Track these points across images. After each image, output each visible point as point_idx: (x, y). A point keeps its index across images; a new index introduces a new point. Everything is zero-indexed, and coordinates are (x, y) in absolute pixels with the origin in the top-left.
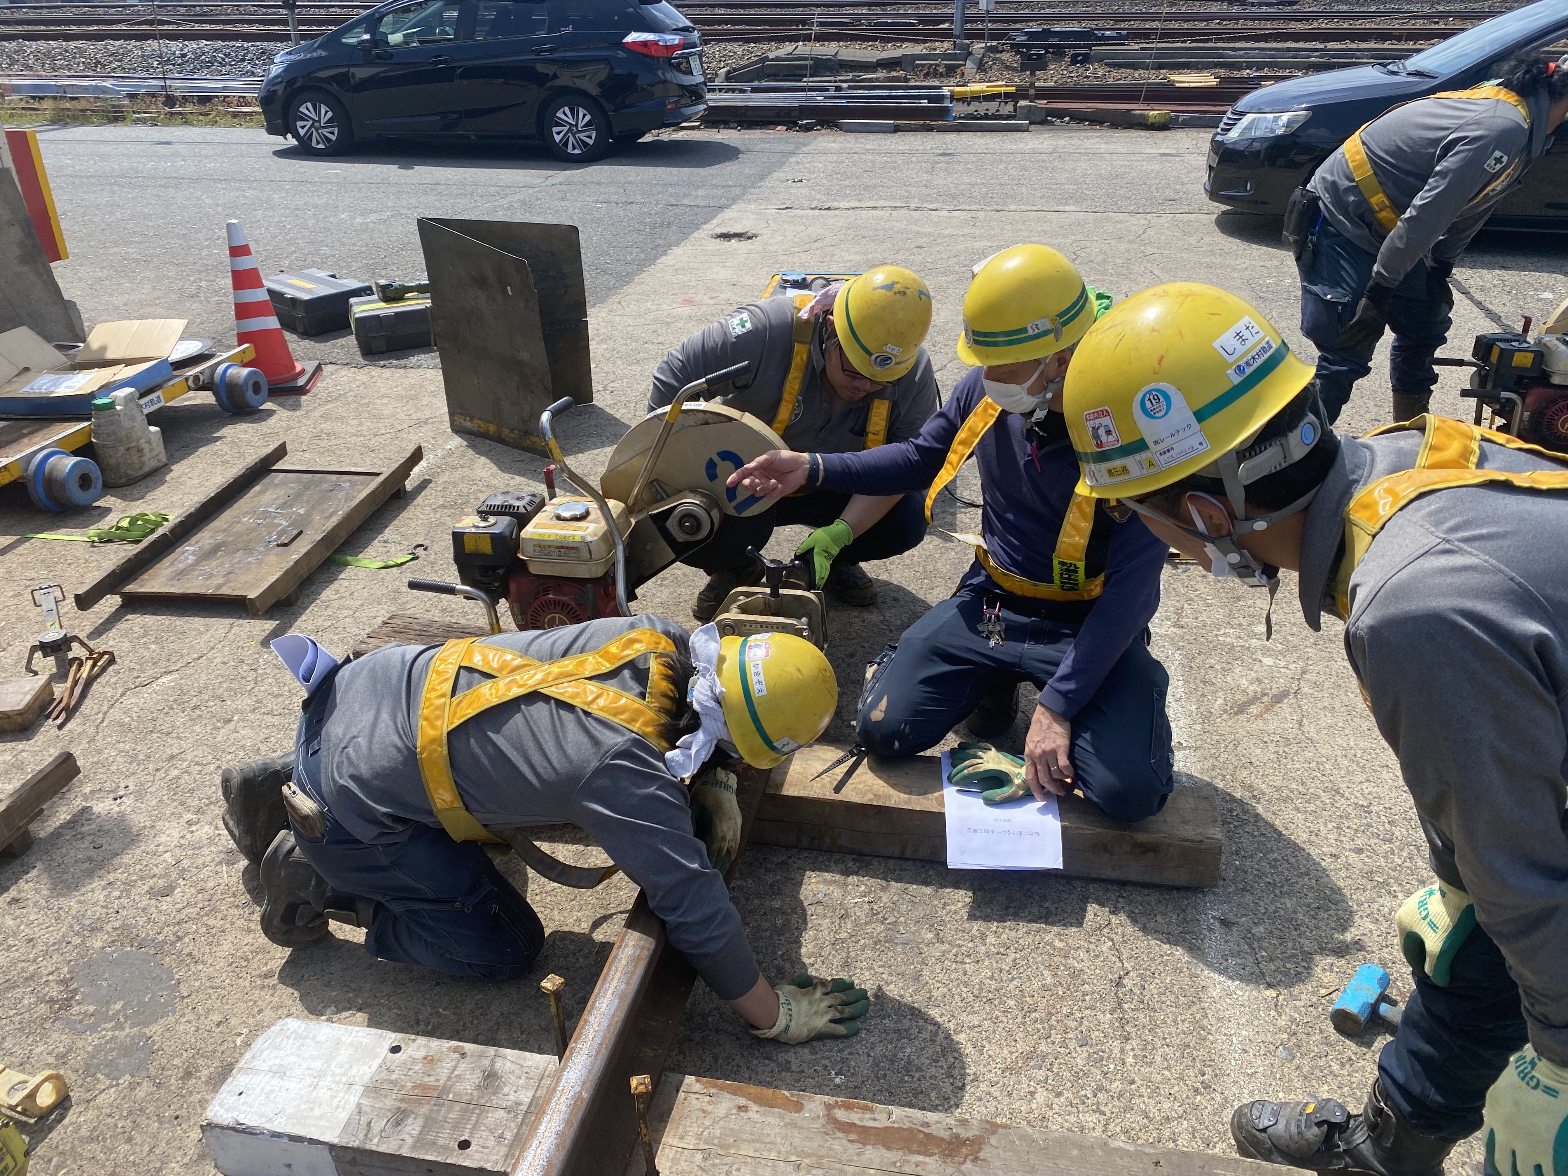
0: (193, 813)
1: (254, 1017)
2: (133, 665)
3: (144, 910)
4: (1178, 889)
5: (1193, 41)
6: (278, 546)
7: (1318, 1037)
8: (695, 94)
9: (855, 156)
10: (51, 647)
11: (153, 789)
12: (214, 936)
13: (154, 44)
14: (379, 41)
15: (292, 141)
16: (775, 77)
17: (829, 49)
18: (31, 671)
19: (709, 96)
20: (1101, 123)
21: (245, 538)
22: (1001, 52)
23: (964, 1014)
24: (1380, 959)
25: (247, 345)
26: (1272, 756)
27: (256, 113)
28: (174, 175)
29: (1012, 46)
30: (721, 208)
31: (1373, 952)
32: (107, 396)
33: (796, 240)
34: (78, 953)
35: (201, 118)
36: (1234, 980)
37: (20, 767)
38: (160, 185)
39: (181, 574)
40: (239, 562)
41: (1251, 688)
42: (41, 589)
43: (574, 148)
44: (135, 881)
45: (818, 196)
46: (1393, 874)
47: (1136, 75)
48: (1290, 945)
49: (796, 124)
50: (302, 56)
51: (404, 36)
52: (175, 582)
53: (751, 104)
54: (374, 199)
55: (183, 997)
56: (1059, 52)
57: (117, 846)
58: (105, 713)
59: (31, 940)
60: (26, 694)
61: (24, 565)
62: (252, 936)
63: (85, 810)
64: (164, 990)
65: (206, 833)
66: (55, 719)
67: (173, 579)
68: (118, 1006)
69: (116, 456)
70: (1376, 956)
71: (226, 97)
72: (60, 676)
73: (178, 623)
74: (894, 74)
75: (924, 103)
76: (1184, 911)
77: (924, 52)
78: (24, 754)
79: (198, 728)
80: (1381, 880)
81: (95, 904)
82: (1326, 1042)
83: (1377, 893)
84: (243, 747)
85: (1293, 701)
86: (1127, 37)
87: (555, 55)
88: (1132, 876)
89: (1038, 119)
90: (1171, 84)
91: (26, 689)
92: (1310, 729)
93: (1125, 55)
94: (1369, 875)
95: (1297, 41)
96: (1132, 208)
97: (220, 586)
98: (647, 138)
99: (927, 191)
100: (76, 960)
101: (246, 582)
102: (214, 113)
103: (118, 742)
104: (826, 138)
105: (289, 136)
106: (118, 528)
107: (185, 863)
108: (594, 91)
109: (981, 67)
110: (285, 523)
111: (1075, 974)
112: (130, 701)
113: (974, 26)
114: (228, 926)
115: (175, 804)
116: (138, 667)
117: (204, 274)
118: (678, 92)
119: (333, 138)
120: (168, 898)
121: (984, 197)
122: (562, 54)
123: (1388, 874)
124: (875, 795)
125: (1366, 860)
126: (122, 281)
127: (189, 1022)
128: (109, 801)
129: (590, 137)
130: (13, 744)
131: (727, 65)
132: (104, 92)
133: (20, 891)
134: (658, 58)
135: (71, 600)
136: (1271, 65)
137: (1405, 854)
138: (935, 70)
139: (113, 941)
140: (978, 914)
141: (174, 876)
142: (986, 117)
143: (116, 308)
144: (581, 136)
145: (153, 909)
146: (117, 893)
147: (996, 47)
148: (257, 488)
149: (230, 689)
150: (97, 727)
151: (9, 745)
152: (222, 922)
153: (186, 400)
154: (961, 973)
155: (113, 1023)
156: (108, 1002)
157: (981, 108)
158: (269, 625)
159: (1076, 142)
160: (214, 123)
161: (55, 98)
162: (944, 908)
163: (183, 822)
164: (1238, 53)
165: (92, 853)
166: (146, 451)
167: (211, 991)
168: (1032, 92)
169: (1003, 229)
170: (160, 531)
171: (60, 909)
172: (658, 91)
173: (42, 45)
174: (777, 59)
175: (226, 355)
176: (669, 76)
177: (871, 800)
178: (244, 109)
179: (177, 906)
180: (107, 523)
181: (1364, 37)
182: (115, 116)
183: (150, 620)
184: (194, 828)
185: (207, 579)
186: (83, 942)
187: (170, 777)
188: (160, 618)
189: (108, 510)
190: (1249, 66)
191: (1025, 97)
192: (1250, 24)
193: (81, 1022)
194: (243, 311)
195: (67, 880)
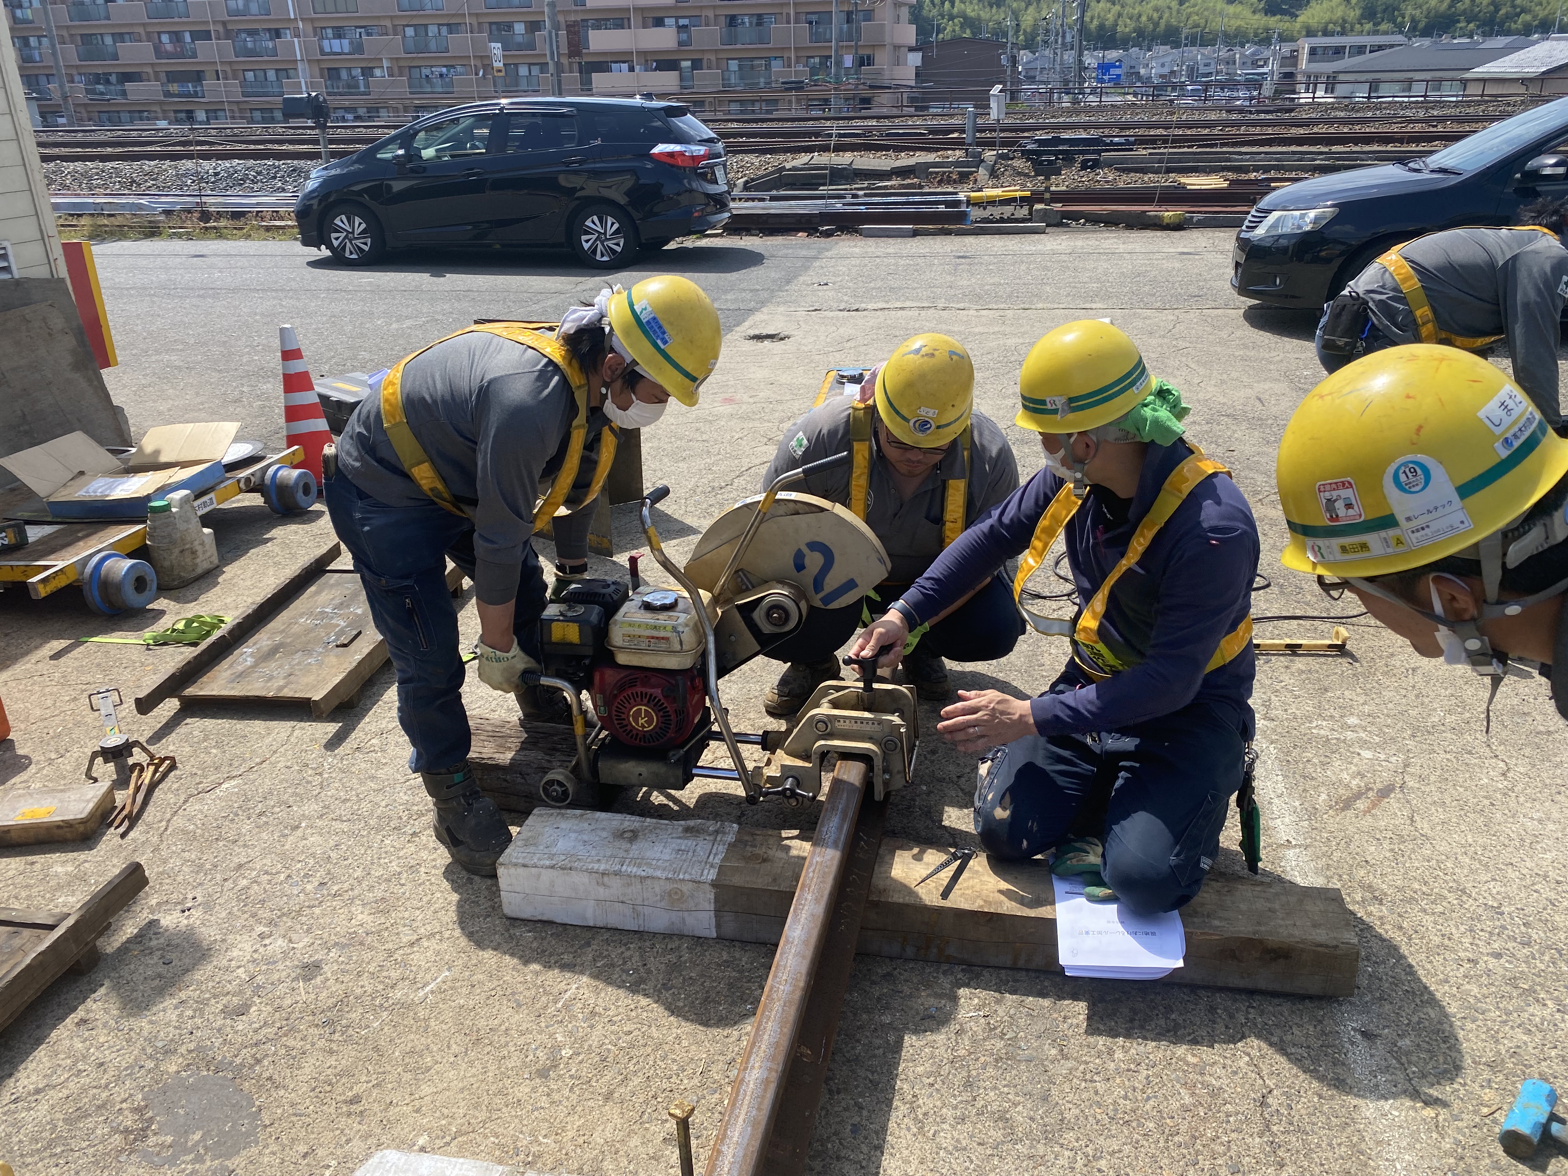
0: (265, 925)
1: (342, 1146)
2: (194, 770)
3: (219, 1030)
4: (1311, 998)
5: (1199, 146)
6: (337, 646)
7: (1487, 1161)
8: (719, 202)
9: (878, 260)
10: (112, 753)
11: (221, 901)
12: (295, 1059)
13: (189, 164)
14: (413, 155)
15: (325, 252)
16: (792, 186)
17: (845, 159)
18: (91, 778)
19: (732, 205)
20: (1116, 224)
21: (303, 639)
22: (1012, 159)
23: (1102, 1138)
24: (1540, 1074)
25: (296, 447)
26: (1388, 854)
27: (289, 226)
28: (211, 286)
29: (1024, 153)
30: (751, 311)
31: (1532, 1066)
32: (162, 499)
33: (828, 340)
34: (152, 1078)
35: (235, 232)
36: (1386, 1099)
37: (83, 878)
38: (199, 296)
39: (240, 676)
40: (299, 664)
41: (1354, 782)
42: (99, 693)
43: (602, 255)
44: (208, 999)
45: (846, 298)
46: (1538, 980)
47: (1146, 179)
48: (1441, 1059)
49: (817, 231)
50: (338, 171)
51: (437, 151)
52: (235, 685)
53: (772, 211)
54: (408, 306)
55: (266, 1126)
56: (1068, 158)
57: (187, 961)
58: (169, 821)
59: (102, 1064)
60: (88, 801)
61: (79, 670)
62: (334, 1058)
63: (153, 924)
64: (245, 1118)
65: (280, 946)
66: (116, 828)
67: (232, 681)
68: (197, 1136)
69: (171, 558)
70: (1535, 1071)
71: (258, 212)
72: (121, 782)
73: (238, 726)
74: (909, 181)
75: (942, 208)
76: (1320, 1022)
77: (937, 160)
78: (86, 865)
79: (264, 835)
80: (1526, 987)
81: (168, 1024)
82: (1497, 1166)
83: (1524, 1001)
84: (313, 855)
85: (1401, 796)
86: (1134, 143)
87: (585, 166)
88: (1262, 984)
89: (1055, 222)
90: (1183, 187)
91: (89, 796)
92: (1423, 826)
93: (1133, 160)
94: (1513, 981)
95: (1301, 145)
96: (1159, 304)
97: (281, 688)
98: (672, 246)
99: (952, 292)
100: (150, 1086)
101: (307, 684)
102: (248, 227)
103: (183, 851)
104: (847, 243)
105: (323, 247)
106: (174, 630)
107: (260, 979)
108: (622, 200)
109: (993, 173)
110: (343, 624)
111: (1214, 1093)
112: (193, 807)
113: (983, 135)
114: (308, 1047)
115: (246, 916)
116: (199, 772)
117: (245, 380)
118: (703, 200)
119: (366, 248)
120: (244, 1018)
121: (1010, 296)
122: (593, 166)
123: (1533, 980)
124: (985, 901)
125: (1507, 965)
126: (166, 387)
127: (274, 1153)
128: (177, 914)
129: (618, 244)
130: (75, 854)
131: (745, 175)
132: (141, 209)
133: (88, 1011)
134: (684, 168)
135: (130, 705)
136: (1277, 168)
137: (1547, 958)
138: (949, 176)
139: (188, 1065)
140: (1102, 1027)
141: (249, 993)
142: (1002, 220)
143: (160, 413)
144: (610, 244)
145: (228, 1029)
146: (190, 1013)
147: (1007, 154)
148: (313, 589)
149: (295, 794)
150: (161, 835)
151: (71, 855)
152: (302, 1043)
153: (234, 502)
154: (1092, 1092)
155: (192, 1156)
156: (186, 1132)
157: (996, 212)
158: (332, 728)
159: (1093, 242)
160: (248, 237)
161: (92, 215)
162: (1064, 1022)
163: (255, 935)
164: (1244, 157)
165: (161, 969)
166: (200, 553)
167: (294, 1119)
168: (1047, 196)
169: (1032, 326)
170: (216, 634)
171: (131, 1030)
172: (684, 199)
173: (79, 166)
174: (794, 169)
175: (276, 457)
176: (694, 185)
177: (982, 906)
178: (278, 223)
179: (254, 1026)
180: (164, 624)
181: (1368, 139)
182: (152, 231)
183: (209, 724)
184: (267, 941)
185: (267, 681)
186: (156, 1066)
187: (239, 887)
188: (220, 721)
189: (162, 613)
190: (1256, 169)
191: (1041, 201)
192: (1252, 130)
193: (158, 1154)
194: (293, 413)
195: (136, 999)
